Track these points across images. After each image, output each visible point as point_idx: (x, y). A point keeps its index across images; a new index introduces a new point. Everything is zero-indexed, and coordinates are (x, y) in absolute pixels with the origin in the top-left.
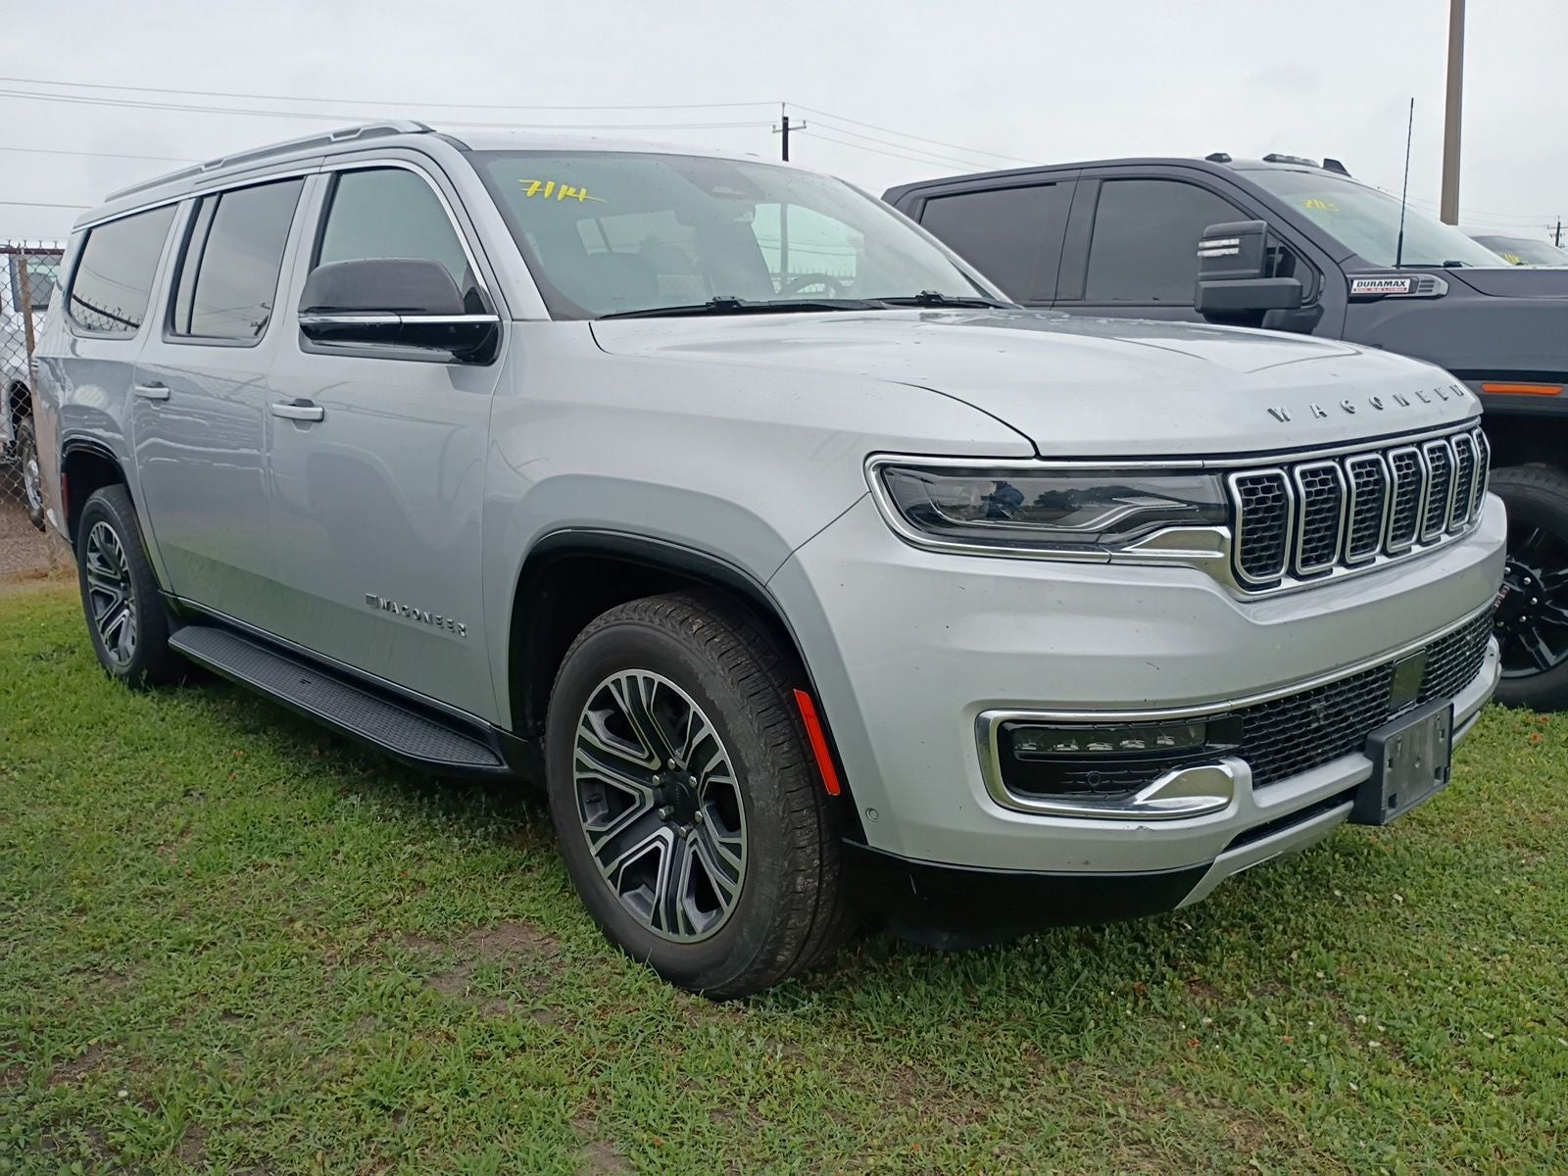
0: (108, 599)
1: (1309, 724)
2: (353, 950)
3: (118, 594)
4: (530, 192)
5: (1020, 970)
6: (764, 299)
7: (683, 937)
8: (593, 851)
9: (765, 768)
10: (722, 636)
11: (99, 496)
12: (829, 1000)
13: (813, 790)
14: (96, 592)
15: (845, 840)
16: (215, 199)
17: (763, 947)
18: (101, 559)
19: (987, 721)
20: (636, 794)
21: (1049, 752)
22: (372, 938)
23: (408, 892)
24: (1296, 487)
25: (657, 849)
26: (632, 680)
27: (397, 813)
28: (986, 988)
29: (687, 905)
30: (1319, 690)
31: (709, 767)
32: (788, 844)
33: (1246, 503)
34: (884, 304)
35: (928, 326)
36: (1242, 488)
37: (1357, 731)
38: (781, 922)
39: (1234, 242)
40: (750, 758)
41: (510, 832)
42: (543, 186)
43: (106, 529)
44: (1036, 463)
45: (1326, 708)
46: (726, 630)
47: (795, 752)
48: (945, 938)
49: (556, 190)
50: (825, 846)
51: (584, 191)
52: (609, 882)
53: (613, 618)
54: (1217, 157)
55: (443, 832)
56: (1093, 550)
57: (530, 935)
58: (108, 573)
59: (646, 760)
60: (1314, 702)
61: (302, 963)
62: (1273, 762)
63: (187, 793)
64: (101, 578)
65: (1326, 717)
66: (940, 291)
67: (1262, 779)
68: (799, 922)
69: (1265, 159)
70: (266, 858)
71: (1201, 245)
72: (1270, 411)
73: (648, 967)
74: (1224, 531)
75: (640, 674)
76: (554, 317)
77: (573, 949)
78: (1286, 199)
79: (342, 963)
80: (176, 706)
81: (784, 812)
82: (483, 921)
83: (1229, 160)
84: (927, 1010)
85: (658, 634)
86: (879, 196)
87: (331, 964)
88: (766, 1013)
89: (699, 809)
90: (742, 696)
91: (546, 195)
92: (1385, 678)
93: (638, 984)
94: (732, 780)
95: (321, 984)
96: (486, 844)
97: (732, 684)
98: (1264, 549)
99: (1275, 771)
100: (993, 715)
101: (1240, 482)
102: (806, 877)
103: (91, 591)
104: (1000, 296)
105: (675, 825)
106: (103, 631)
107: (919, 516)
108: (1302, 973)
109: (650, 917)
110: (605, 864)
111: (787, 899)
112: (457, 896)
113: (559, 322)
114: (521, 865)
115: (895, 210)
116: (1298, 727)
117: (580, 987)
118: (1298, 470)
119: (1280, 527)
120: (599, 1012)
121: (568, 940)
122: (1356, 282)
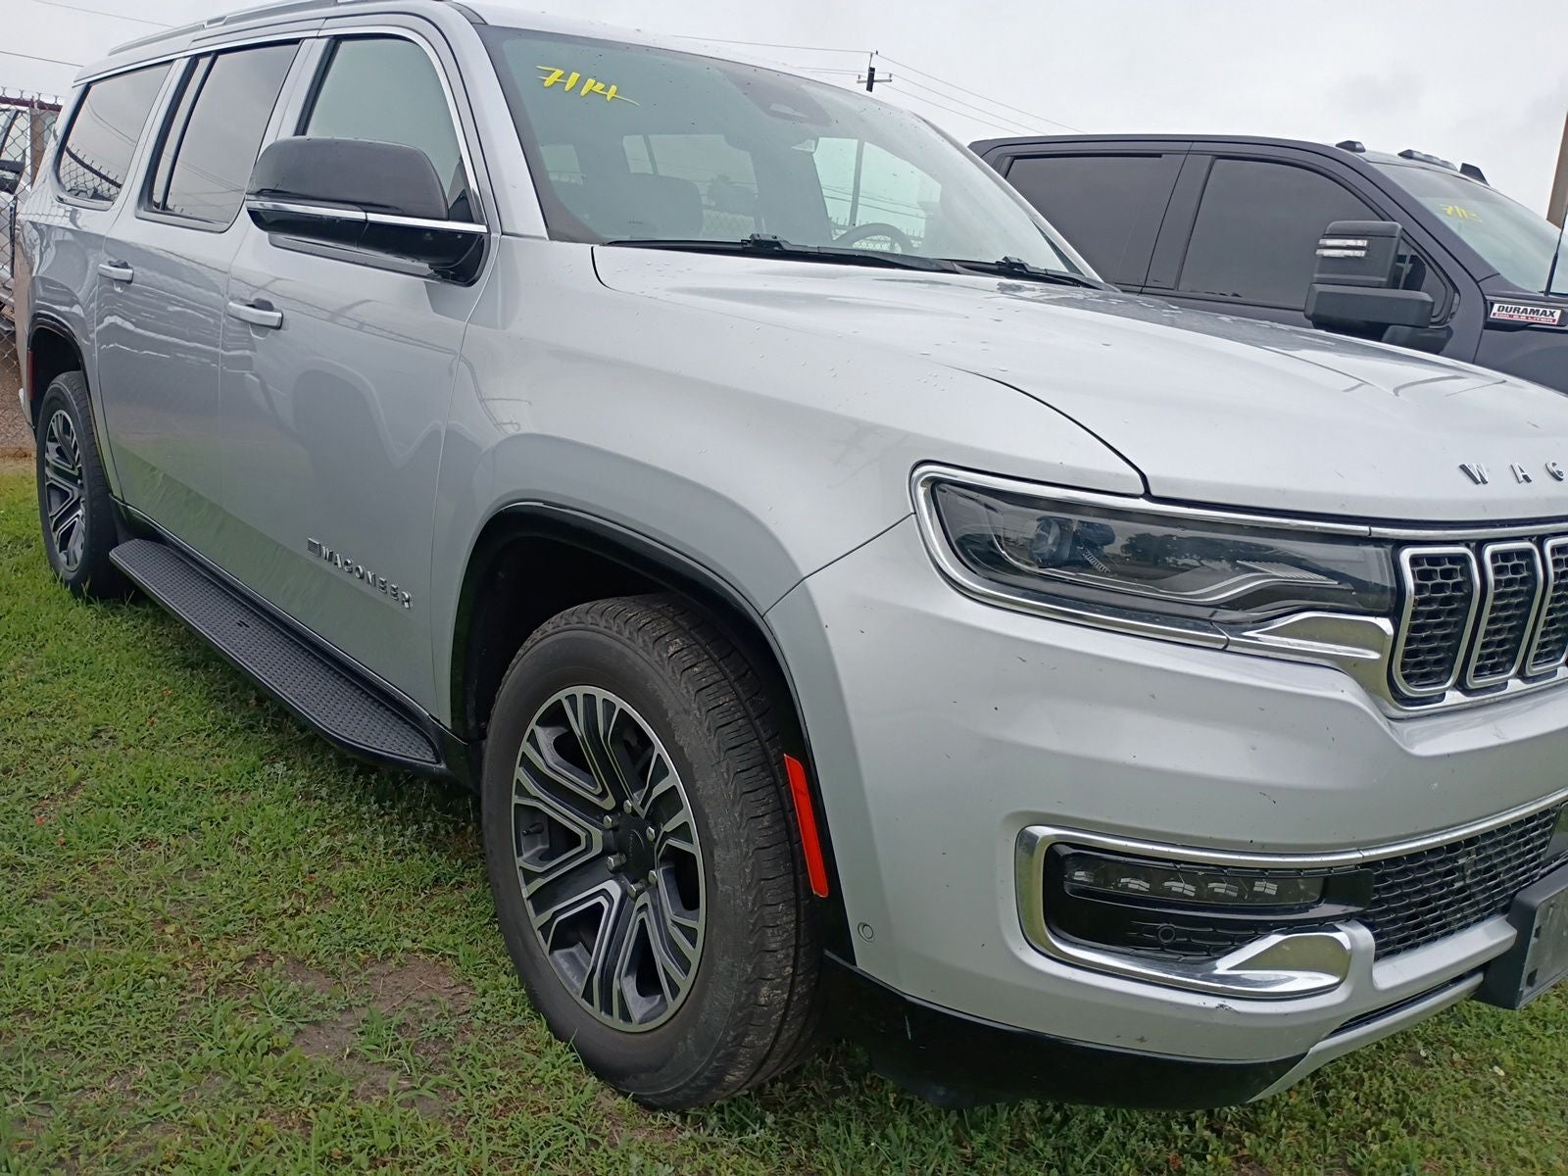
0: (64, 495)
1: (1453, 881)
2: (222, 976)
3: (75, 492)
4: (549, 81)
5: (1028, 1114)
6: (812, 245)
7: (616, 1021)
8: (525, 893)
9: (738, 845)
10: (704, 665)
11: (61, 382)
12: (788, 1124)
13: (796, 879)
14: (51, 486)
15: (828, 953)
16: (208, 60)
17: (709, 1062)
18: (59, 450)
19: (1033, 838)
20: (582, 835)
21: (1111, 889)
22: (250, 960)
23: (310, 899)
24: (1484, 572)
25: (599, 906)
26: (590, 699)
27: (324, 792)
28: (982, 1138)
29: (628, 985)
30: (1470, 841)
31: (669, 827)
32: (755, 945)
33: (1419, 589)
34: (957, 267)
35: (1003, 299)
36: (1416, 569)
37: (1506, 890)
38: (735, 1038)
39: (1360, 243)
40: (720, 827)
41: (448, 832)
42: (566, 76)
43: (65, 417)
44: (1143, 504)
45: (1475, 863)
46: (710, 657)
47: (778, 828)
48: (941, 1092)
49: (581, 82)
50: (802, 950)
51: (614, 88)
52: (539, 934)
53: (575, 619)
54: (1350, 146)
55: (372, 821)
56: (1205, 629)
57: (441, 979)
58: (66, 467)
59: (598, 796)
60: (1461, 856)
61: (157, 987)
62: (1401, 930)
63: (95, 735)
64: (58, 471)
65: (1473, 875)
66: (1024, 260)
67: (1386, 949)
68: (758, 1041)
69: (1401, 155)
70: (158, 833)
71: (1322, 242)
72: (1463, 468)
73: (572, 1050)
74: (1385, 624)
75: (601, 694)
76: (553, 235)
77: (488, 1007)
78: (1428, 202)
79: (206, 991)
80: (118, 624)
81: (754, 904)
82: (389, 953)
83: (1363, 150)
84: (906, 1161)
85: (626, 650)
86: (966, 144)
87: (193, 991)
88: (703, 1136)
89: (653, 868)
90: (719, 748)
91: (567, 88)
92: (1546, 824)
93: (556, 1072)
94: (695, 849)
95: (173, 1019)
96: (416, 846)
97: (709, 729)
98: (1431, 651)
99: (1401, 941)
100: (1043, 832)
101: (1415, 560)
102: (773, 988)
103: (47, 484)
104: (1090, 273)
105: (626, 881)
106: (55, 529)
107: (975, 552)
108: (1378, 1163)
109: (581, 987)
110: (538, 910)
111: (745, 1011)
112: (366, 914)
113: (556, 243)
114: (451, 879)
115: (982, 161)
116: (1440, 886)
117: (485, 1066)
118: (1489, 550)
119: (1456, 624)
120: (500, 1107)
121: (485, 992)
122: (1496, 306)
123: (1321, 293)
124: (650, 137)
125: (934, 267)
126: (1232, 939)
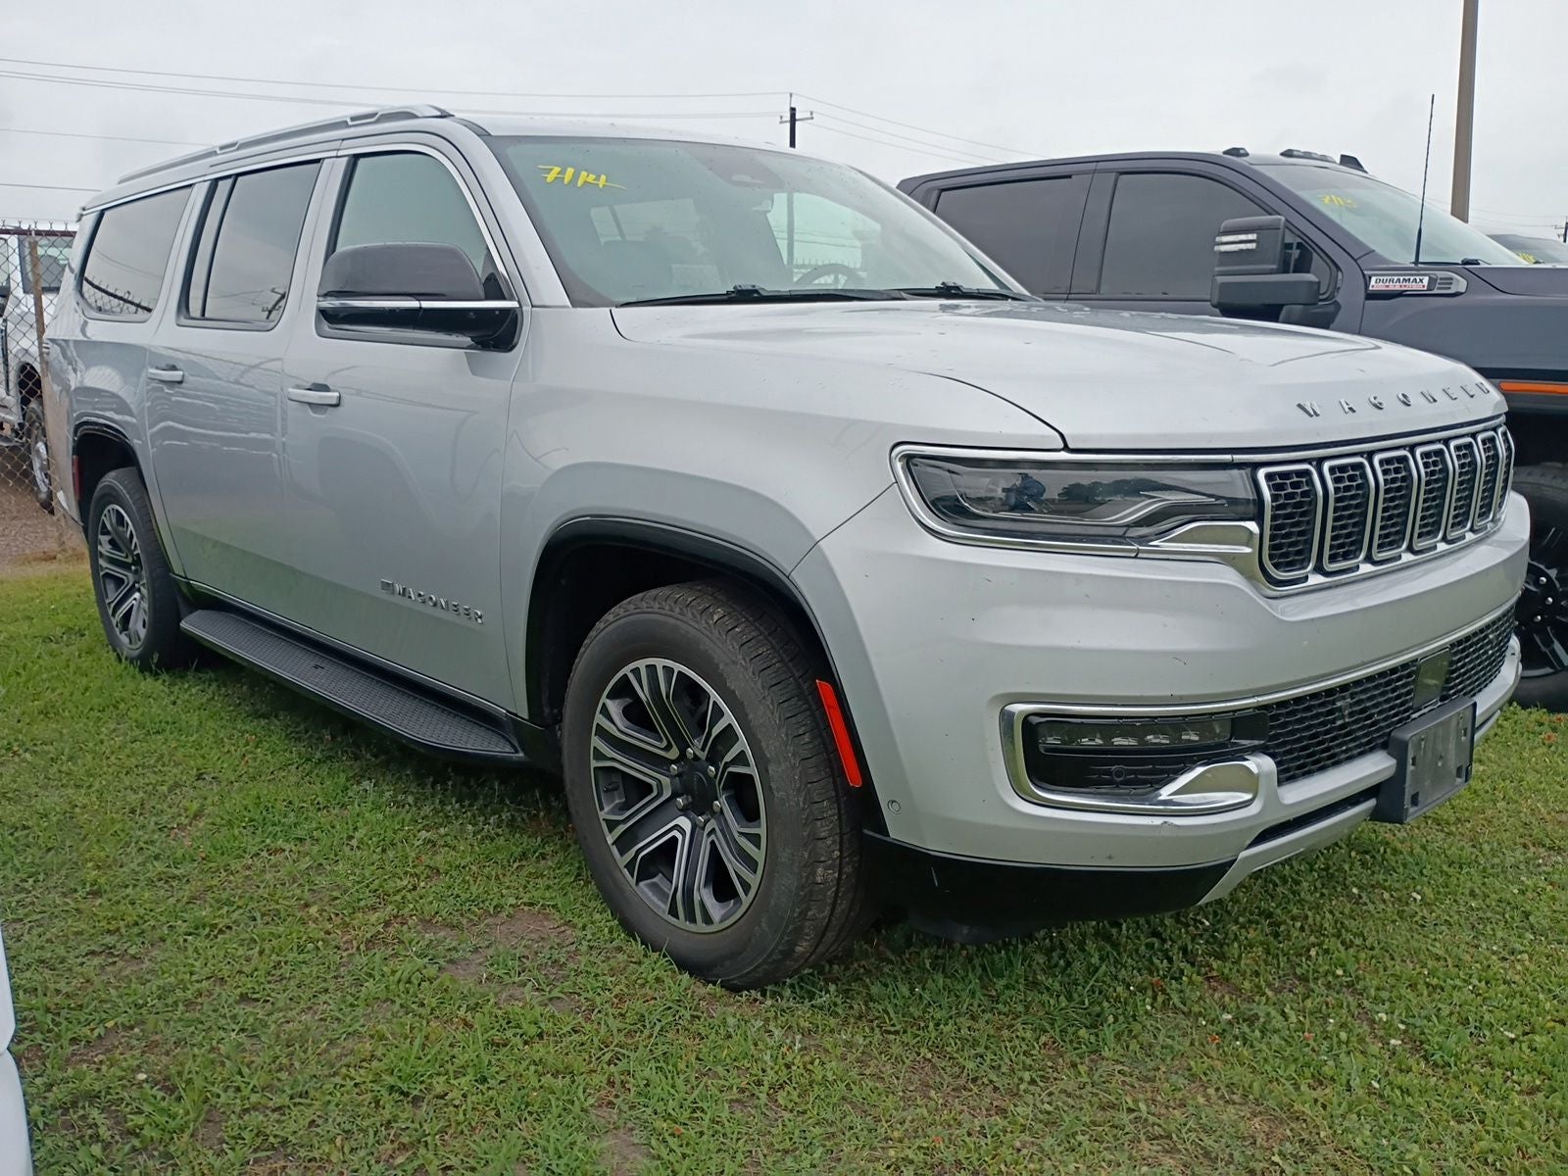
0: (119, 582)
1: (1333, 721)
2: (369, 935)
3: (129, 577)
4: (550, 177)
5: (1038, 964)
6: (784, 288)
7: (701, 926)
8: (610, 840)
9: (786, 759)
10: (743, 626)
11: (111, 479)
12: (846, 992)
13: (835, 783)
14: (107, 575)
15: (866, 831)
16: (230, 181)
17: (781, 938)
18: (112, 542)
19: (1011, 715)
20: (654, 783)
21: (1074, 746)
22: (387, 924)
23: (422, 878)
24: (1322, 482)
25: (674, 838)
26: (651, 668)
27: (410, 799)
28: (1003, 982)
29: (705, 895)
30: (1344, 688)
31: (728, 758)
32: (809, 835)
33: (1275, 498)
34: (904, 295)
35: (946, 317)
36: (1271, 483)
37: (1381, 729)
38: (800, 914)
39: (1252, 236)
40: (770, 749)
41: (523, 820)
42: (563, 172)
43: (118, 512)
44: (1062, 456)
45: (1351, 705)
46: (747, 620)
47: (816, 742)
48: (963, 931)
49: (576, 176)
50: (845, 837)
51: (603, 177)
52: (626, 871)
53: (632, 607)
54: (1235, 152)
55: (457, 819)
56: (1121, 544)
57: (546, 923)
58: (119, 556)
59: (664, 749)
60: (1338, 700)
61: (318, 948)
62: (1297, 758)
63: (199, 777)
64: (112, 561)
65: (1351, 714)
66: (959, 283)
67: (1287, 776)
68: (819, 914)
69: (1282, 154)
70: (280, 843)
71: (1218, 239)
72: (1299, 406)
73: (665, 956)
74: (1253, 526)
75: (660, 663)
76: (576, 303)
77: (589, 937)
78: (1304, 195)
79: (358, 948)
80: (186, 690)
81: (804, 803)
82: (498, 908)
83: (1247, 154)
84: (945, 1002)
85: (678, 623)
86: (894, 184)
87: (347, 949)
88: (784, 1004)
89: (717, 799)
90: (763, 687)
91: (566, 181)
92: (1409, 675)
93: (655, 973)
94: (752, 770)
95: (337, 969)
96: (500, 831)
97: (754, 674)
98: (1291, 544)
99: (1299, 767)
100: (1018, 708)
101: (1269, 477)
102: (826, 869)
103: (102, 574)
104: (1017, 287)
105: (693, 815)
106: (114, 614)
107: (944, 507)
108: (1321, 970)
109: (667, 908)
110: (622, 853)
111: (806, 890)
112: (472, 882)
113: (579, 309)
114: (535, 852)
115: (910, 199)
116: (1323, 724)
117: (596, 975)
118: (1326, 466)
119: (1308, 523)
120: (616, 1001)
121: (584, 928)
122: (1373, 279)
123: (1222, 284)
124: (616, 207)
125: (885, 296)
126: (1167, 772)
